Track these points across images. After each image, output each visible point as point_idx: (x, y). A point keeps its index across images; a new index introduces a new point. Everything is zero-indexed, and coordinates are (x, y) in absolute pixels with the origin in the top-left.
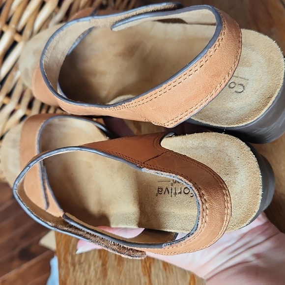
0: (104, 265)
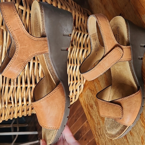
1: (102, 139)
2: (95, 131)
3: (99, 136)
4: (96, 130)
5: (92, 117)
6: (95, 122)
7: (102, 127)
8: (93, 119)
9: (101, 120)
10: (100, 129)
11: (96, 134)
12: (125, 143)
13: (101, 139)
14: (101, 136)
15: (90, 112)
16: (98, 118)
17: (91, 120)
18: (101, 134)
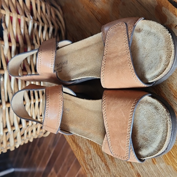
0: (106, 165)
1: (97, 173)
2: (86, 165)
3: (92, 170)
4: (86, 163)
5: (79, 145)
6: (83, 151)
7: (94, 156)
8: (80, 148)
9: (91, 146)
10: (91, 159)
11: (87, 168)
12: (129, 170)
13: (95, 173)
14: (95, 169)
15: (74, 138)
16: (86, 144)
17: (78, 149)
18: (94, 167)
